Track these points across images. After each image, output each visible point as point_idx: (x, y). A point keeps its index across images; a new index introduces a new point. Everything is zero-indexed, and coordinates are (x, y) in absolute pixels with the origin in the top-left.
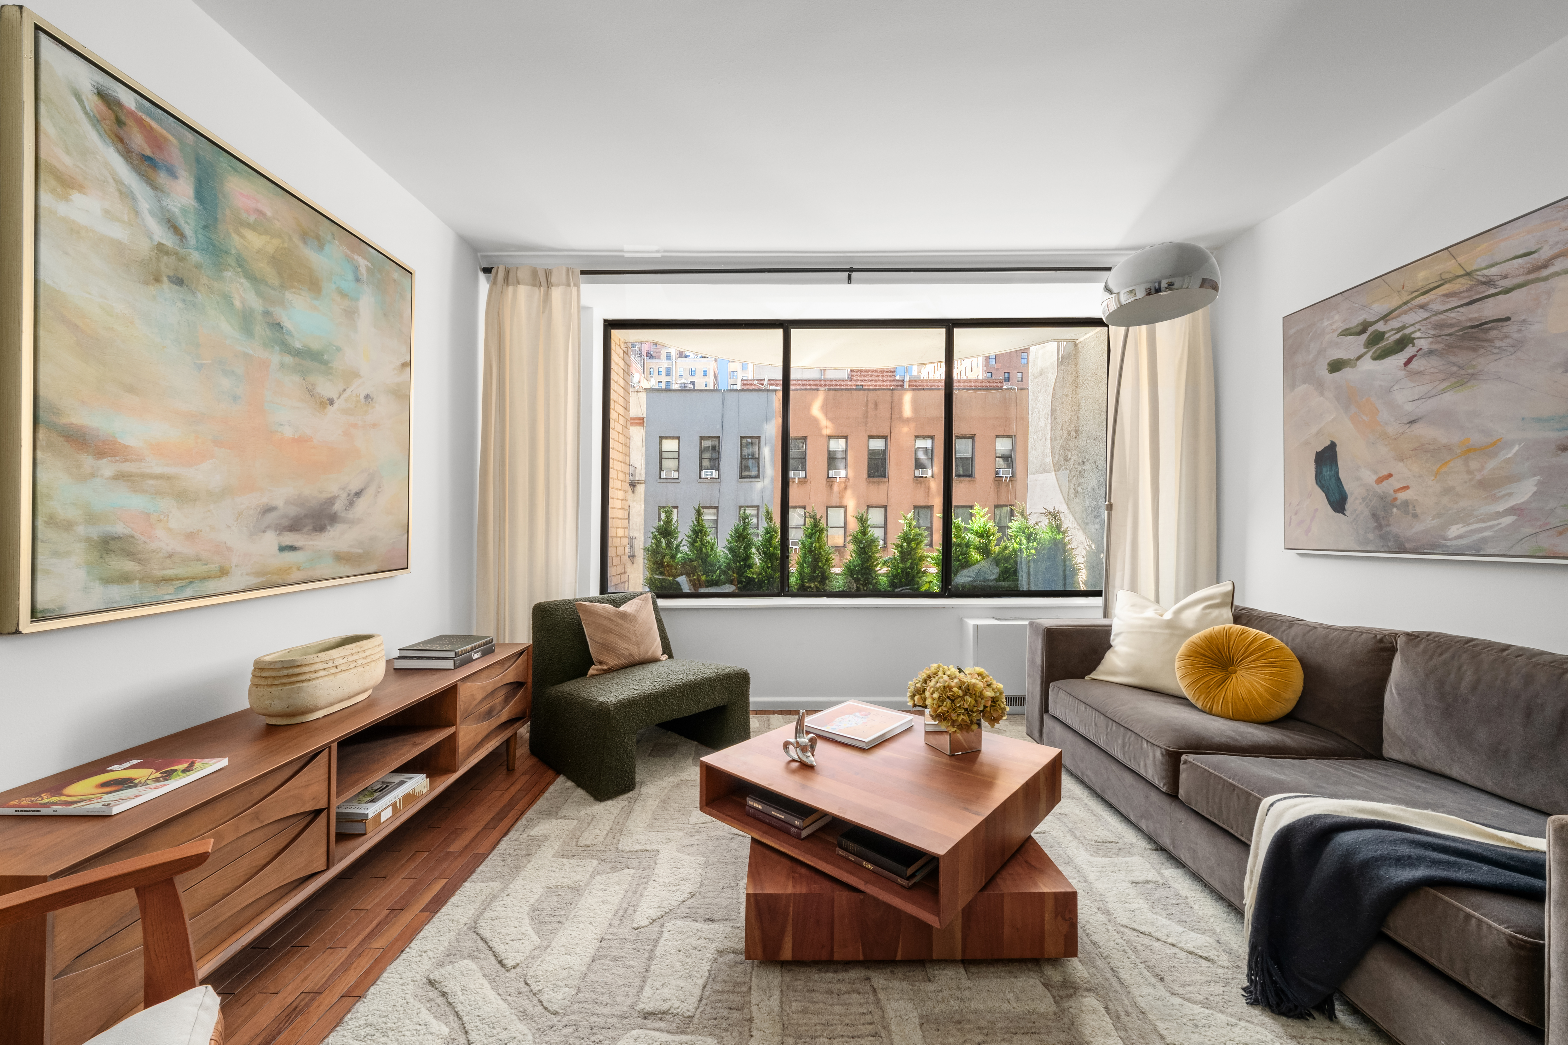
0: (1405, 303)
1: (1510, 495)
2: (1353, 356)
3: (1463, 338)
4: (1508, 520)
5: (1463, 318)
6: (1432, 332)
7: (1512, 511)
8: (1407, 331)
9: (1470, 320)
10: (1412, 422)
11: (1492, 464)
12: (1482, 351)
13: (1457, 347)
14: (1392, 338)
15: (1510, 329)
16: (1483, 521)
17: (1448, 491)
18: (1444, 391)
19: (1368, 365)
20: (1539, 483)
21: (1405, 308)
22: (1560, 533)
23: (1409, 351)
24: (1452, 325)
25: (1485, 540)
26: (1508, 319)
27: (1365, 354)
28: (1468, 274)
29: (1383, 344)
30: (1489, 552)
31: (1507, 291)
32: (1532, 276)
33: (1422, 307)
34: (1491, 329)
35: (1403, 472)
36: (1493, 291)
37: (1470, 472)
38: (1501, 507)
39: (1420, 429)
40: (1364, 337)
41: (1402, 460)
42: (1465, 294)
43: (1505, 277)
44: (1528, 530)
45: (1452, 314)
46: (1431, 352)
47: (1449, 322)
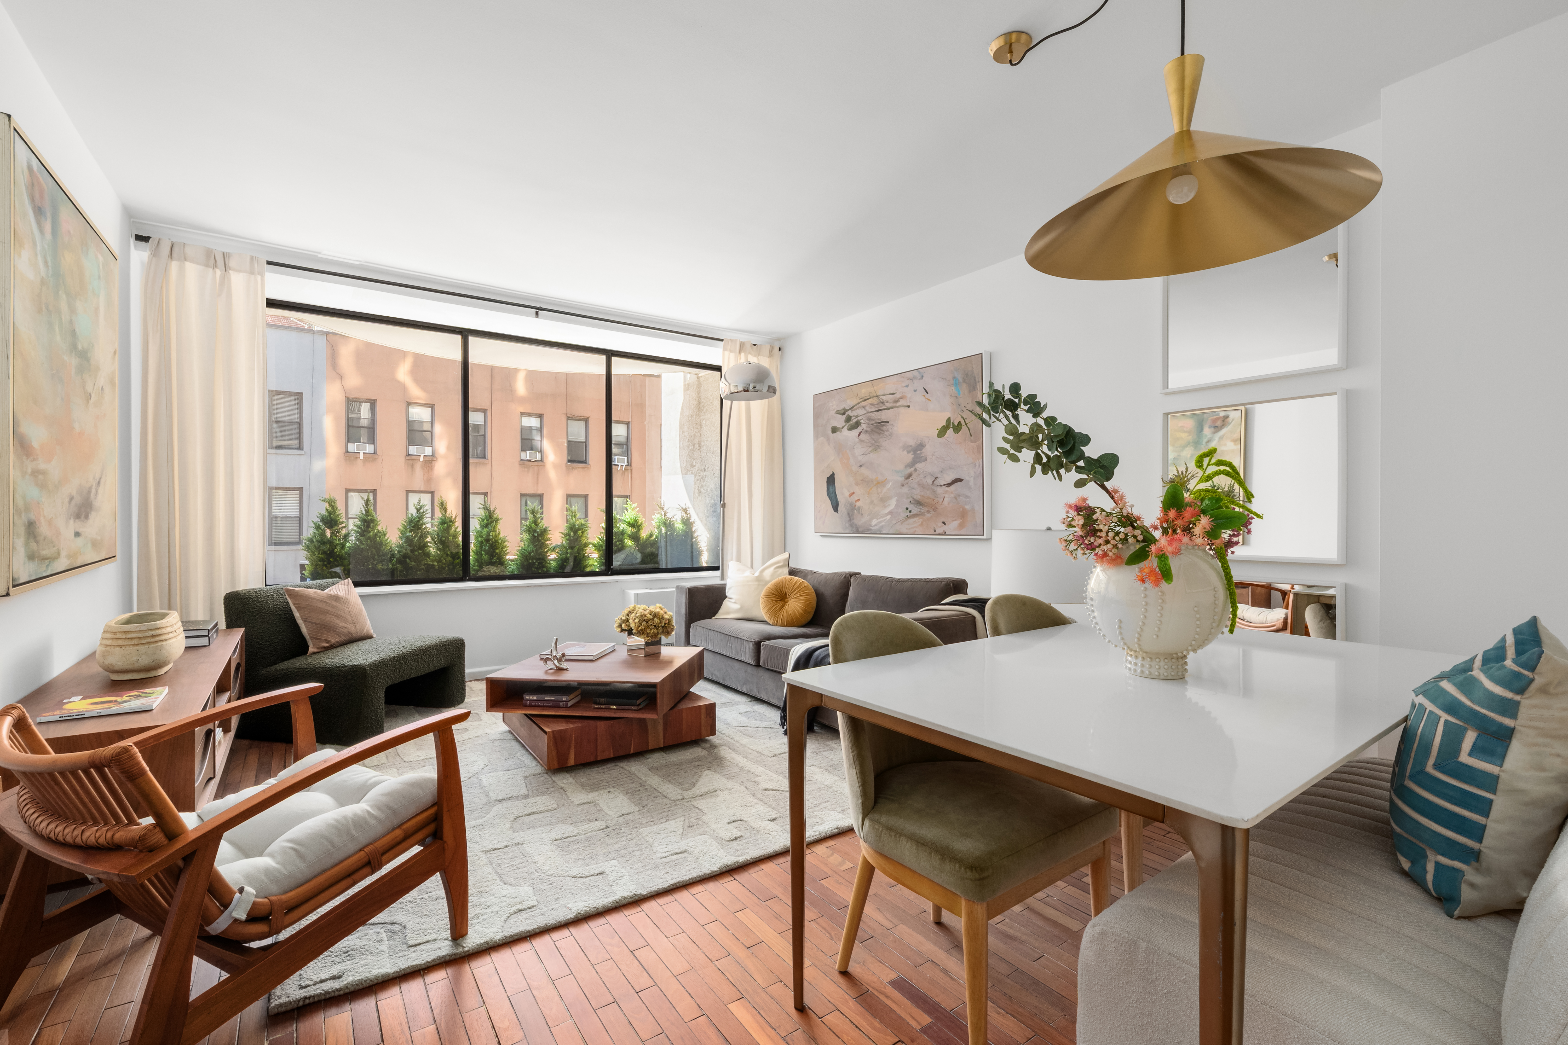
0: (858, 403)
1: (889, 505)
2: (841, 427)
3: (877, 427)
4: (889, 517)
5: (876, 417)
6: (867, 421)
7: (890, 513)
8: (859, 418)
9: (878, 419)
10: (861, 466)
11: (885, 490)
12: (881, 435)
13: (874, 431)
14: (854, 420)
15: (889, 427)
16: (882, 517)
17: (872, 502)
18: (871, 452)
19: (845, 432)
20: (897, 501)
21: (858, 406)
22: (902, 523)
23: (859, 429)
24: (873, 420)
25: (882, 527)
26: (888, 422)
27: (845, 426)
28: (877, 396)
29: (851, 423)
30: (884, 532)
31: (888, 409)
32: (894, 405)
33: (864, 407)
34: (884, 425)
35: (859, 491)
36: (884, 407)
37: (878, 494)
38: (887, 511)
39: (864, 470)
40: (844, 416)
41: (857, 485)
42: (876, 406)
43: (887, 402)
44: (894, 522)
45: (872, 414)
46: (866, 432)
47: (873, 418)
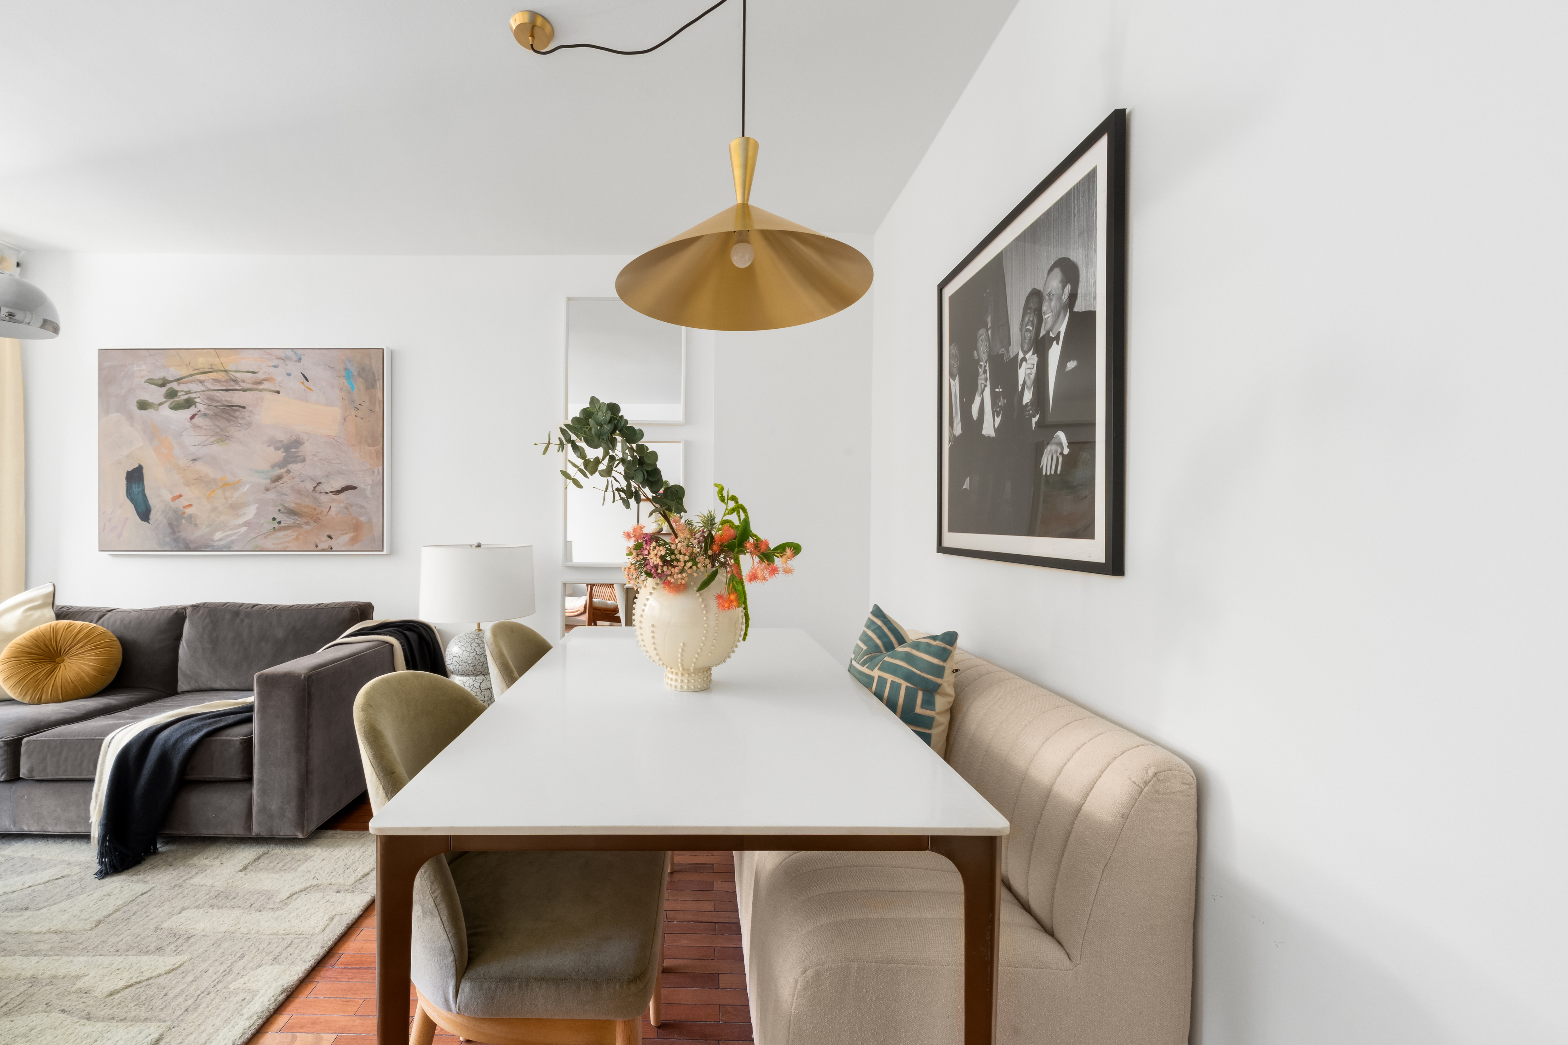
0: (191, 375)
1: (244, 514)
2: (157, 402)
3: (223, 411)
4: (244, 529)
5: (223, 398)
6: (207, 402)
7: (246, 524)
8: (193, 395)
9: (226, 401)
10: (194, 460)
11: (237, 494)
12: (232, 423)
13: (220, 416)
14: (182, 397)
15: (245, 413)
16: (232, 529)
17: (214, 509)
18: (213, 443)
19: (166, 411)
20: (258, 508)
21: (190, 378)
22: (266, 537)
23: (192, 411)
24: (217, 401)
25: (232, 542)
26: (244, 407)
27: (164, 403)
28: (226, 371)
29: (176, 399)
30: (235, 548)
31: (245, 390)
32: (255, 386)
33: (201, 382)
34: (236, 410)
35: (190, 494)
36: (237, 387)
37: (226, 498)
38: (241, 521)
39: (199, 466)
40: (164, 390)
41: (188, 486)
42: (224, 384)
43: (243, 381)
44: (253, 535)
45: (218, 394)
46: (205, 415)
47: (216, 398)
